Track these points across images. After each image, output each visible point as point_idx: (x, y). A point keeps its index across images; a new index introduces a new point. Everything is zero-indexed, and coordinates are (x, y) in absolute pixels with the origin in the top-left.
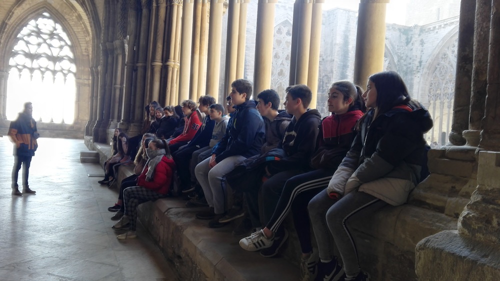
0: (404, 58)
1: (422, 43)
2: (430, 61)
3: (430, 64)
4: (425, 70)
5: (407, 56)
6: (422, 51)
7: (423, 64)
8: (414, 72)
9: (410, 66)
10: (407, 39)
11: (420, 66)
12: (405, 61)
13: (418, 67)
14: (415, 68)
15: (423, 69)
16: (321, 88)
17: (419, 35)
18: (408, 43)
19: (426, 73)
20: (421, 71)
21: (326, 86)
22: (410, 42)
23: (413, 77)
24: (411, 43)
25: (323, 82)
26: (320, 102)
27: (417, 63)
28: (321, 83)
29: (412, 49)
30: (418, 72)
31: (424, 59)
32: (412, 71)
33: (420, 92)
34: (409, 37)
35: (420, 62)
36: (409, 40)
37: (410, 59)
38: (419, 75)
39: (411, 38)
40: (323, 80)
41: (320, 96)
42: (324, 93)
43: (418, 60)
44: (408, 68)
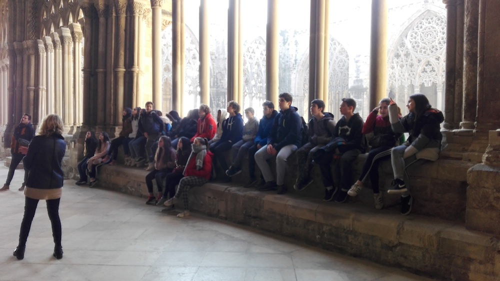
0: (283, 56)
1: (296, 43)
2: (303, 59)
3: (303, 62)
4: (300, 67)
5: (285, 55)
6: (297, 51)
7: (297, 62)
8: (291, 69)
9: (288, 63)
10: (284, 39)
11: (296, 63)
12: (283, 59)
13: (294, 64)
14: (292, 65)
15: (298, 66)
16: (216, 84)
17: (294, 36)
18: (284, 43)
19: (300, 70)
20: (296, 68)
21: (221, 82)
22: (286, 42)
23: (291, 73)
24: (287, 44)
25: (217, 79)
26: (215, 97)
27: (294, 62)
28: (215, 79)
29: (288, 49)
30: (295, 69)
31: (299, 58)
32: (289, 68)
33: (297, 87)
34: (286, 38)
35: (296, 60)
36: (286, 41)
37: (288, 57)
38: (295, 71)
39: (287, 38)
40: (216, 76)
41: (215, 91)
42: (218, 89)
43: (294, 58)
44: (286, 65)
